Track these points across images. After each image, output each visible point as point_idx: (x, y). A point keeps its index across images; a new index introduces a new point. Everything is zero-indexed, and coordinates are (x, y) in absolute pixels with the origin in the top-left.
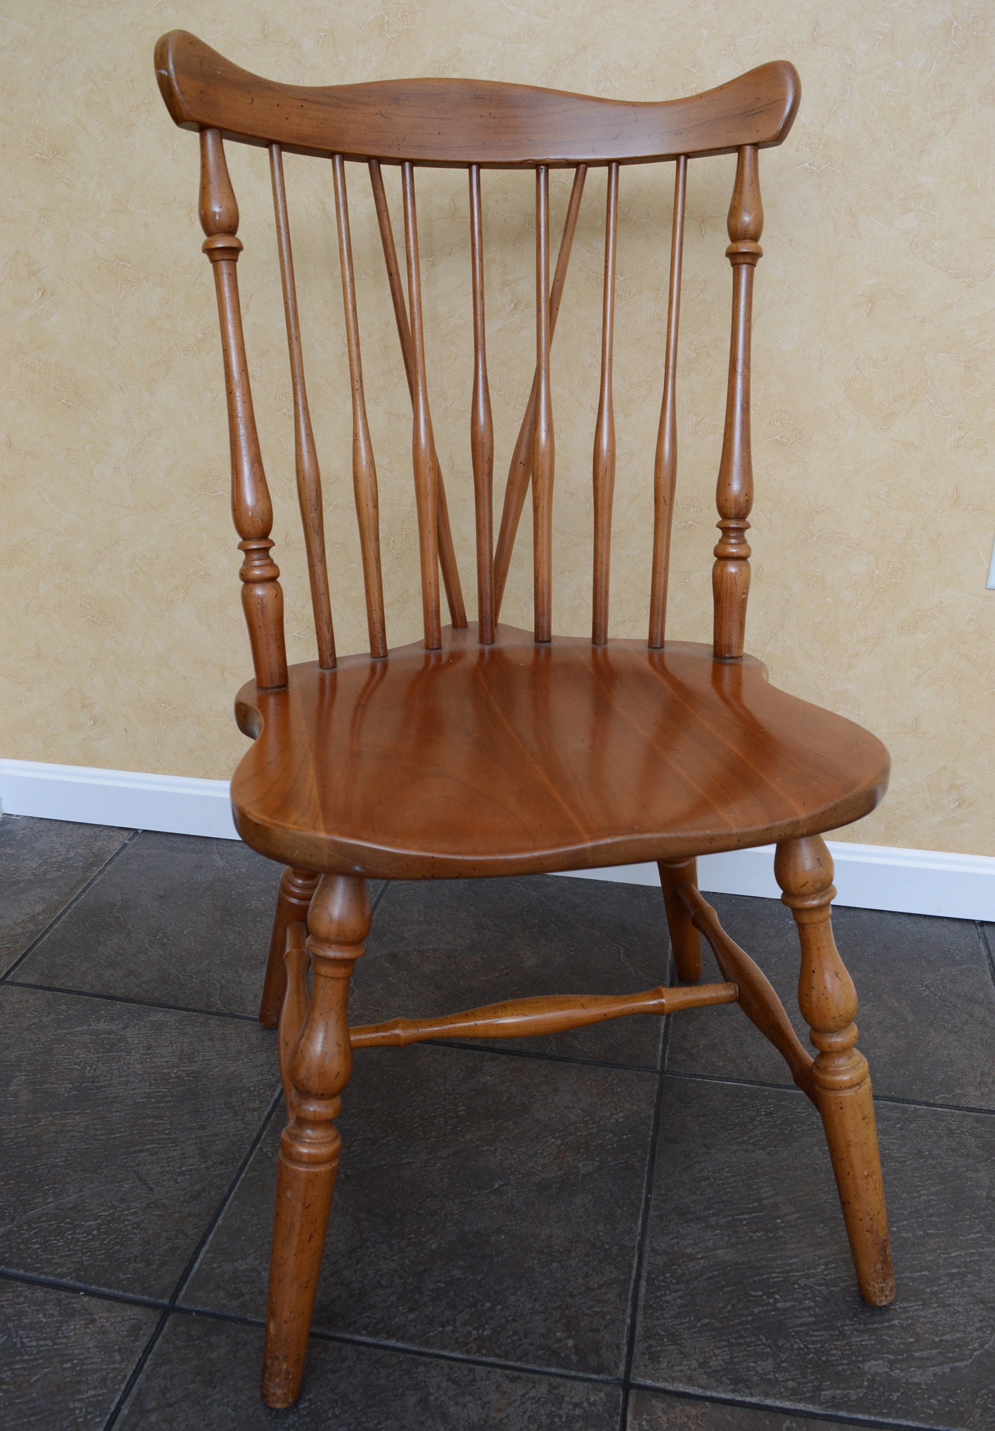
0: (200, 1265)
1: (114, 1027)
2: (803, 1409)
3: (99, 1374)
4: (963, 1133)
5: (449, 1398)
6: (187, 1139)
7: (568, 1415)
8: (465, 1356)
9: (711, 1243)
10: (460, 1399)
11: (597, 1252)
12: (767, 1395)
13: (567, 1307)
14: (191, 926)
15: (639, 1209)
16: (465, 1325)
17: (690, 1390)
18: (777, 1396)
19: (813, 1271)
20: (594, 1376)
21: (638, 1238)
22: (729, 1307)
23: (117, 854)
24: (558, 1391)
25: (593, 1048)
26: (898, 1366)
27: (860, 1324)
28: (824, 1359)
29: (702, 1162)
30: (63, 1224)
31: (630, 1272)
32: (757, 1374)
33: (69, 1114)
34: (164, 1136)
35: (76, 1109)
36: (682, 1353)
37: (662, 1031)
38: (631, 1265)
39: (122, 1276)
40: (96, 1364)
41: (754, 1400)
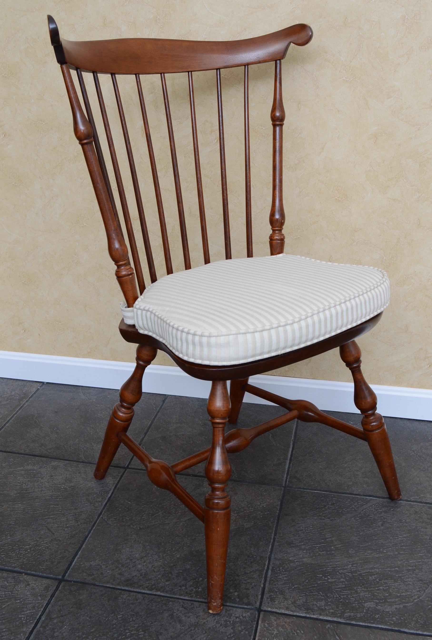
0: (75, 563)
1: (35, 468)
2: (336, 620)
3: (32, 604)
4: (422, 513)
5: (182, 614)
6: (69, 514)
7: (233, 621)
8: (190, 599)
9: (301, 556)
10: (187, 615)
11: (250, 559)
12: (320, 615)
13: (236, 580)
14: (70, 425)
15: (270, 542)
16: (190, 587)
17: (287, 612)
18: (325, 615)
19: (346, 567)
20: (246, 607)
21: (269, 553)
22: (307, 581)
23: (35, 393)
24: (230, 612)
25: (254, 476)
26: (380, 605)
27: (365, 588)
28: (347, 601)
29: (300, 523)
30: (15, 547)
31: (264, 566)
32: (317, 607)
33: (16, 503)
34: (58, 512)
35: (19, 501)
36: (285, 598)
37: (287, 469)
38: (265, 564)
39: (41, 567)
40: (30, 601)
41: (315, 617)
